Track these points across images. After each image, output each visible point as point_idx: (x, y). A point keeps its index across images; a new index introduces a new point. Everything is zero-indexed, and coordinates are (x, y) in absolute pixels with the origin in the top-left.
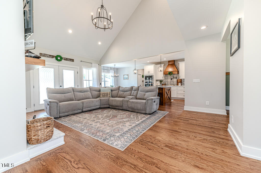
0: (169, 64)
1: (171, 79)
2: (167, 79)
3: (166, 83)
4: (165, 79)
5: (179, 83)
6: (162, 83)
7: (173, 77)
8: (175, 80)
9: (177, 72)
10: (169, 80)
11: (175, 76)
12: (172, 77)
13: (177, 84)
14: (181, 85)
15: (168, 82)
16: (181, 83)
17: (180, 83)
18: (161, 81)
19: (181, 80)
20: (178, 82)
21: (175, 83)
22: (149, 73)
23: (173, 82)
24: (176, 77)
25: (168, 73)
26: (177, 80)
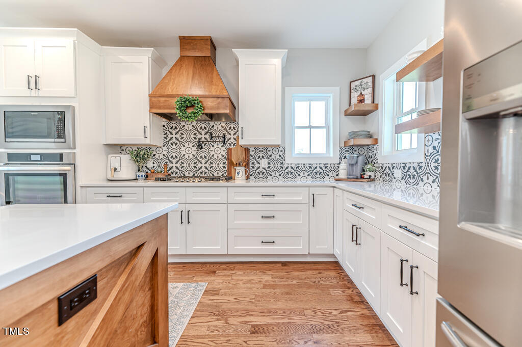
0: (182, 58)
1: (200, 147)
2: (180, 143)
3: (174, 166)
4: (167, 141)
5: (238, 169)
6: (150, 164)
7: (207, 136)
8: (218, 151)
9: (227, 102)
10: (189, 150)
11: (219, 127)
12: (204, 136)
13: (229, 171)
14: (247, 178)
15: (181, 159)
16: (247, 166)
17: (243, 168)
18: (140, 155)
19: (247, 150)
20: (231, 164)
21: (219, 169)
22: (34, 93)
23: (210, 159)
24: (224, 137)
25: (174, 102)
26: (229, 151)
